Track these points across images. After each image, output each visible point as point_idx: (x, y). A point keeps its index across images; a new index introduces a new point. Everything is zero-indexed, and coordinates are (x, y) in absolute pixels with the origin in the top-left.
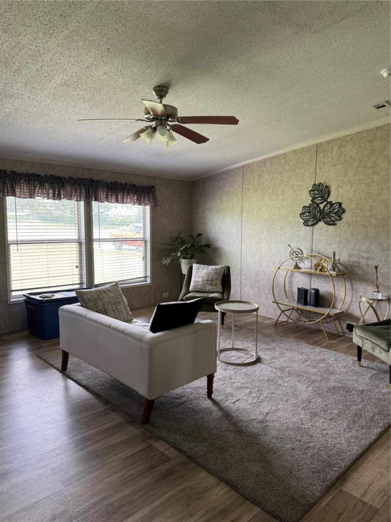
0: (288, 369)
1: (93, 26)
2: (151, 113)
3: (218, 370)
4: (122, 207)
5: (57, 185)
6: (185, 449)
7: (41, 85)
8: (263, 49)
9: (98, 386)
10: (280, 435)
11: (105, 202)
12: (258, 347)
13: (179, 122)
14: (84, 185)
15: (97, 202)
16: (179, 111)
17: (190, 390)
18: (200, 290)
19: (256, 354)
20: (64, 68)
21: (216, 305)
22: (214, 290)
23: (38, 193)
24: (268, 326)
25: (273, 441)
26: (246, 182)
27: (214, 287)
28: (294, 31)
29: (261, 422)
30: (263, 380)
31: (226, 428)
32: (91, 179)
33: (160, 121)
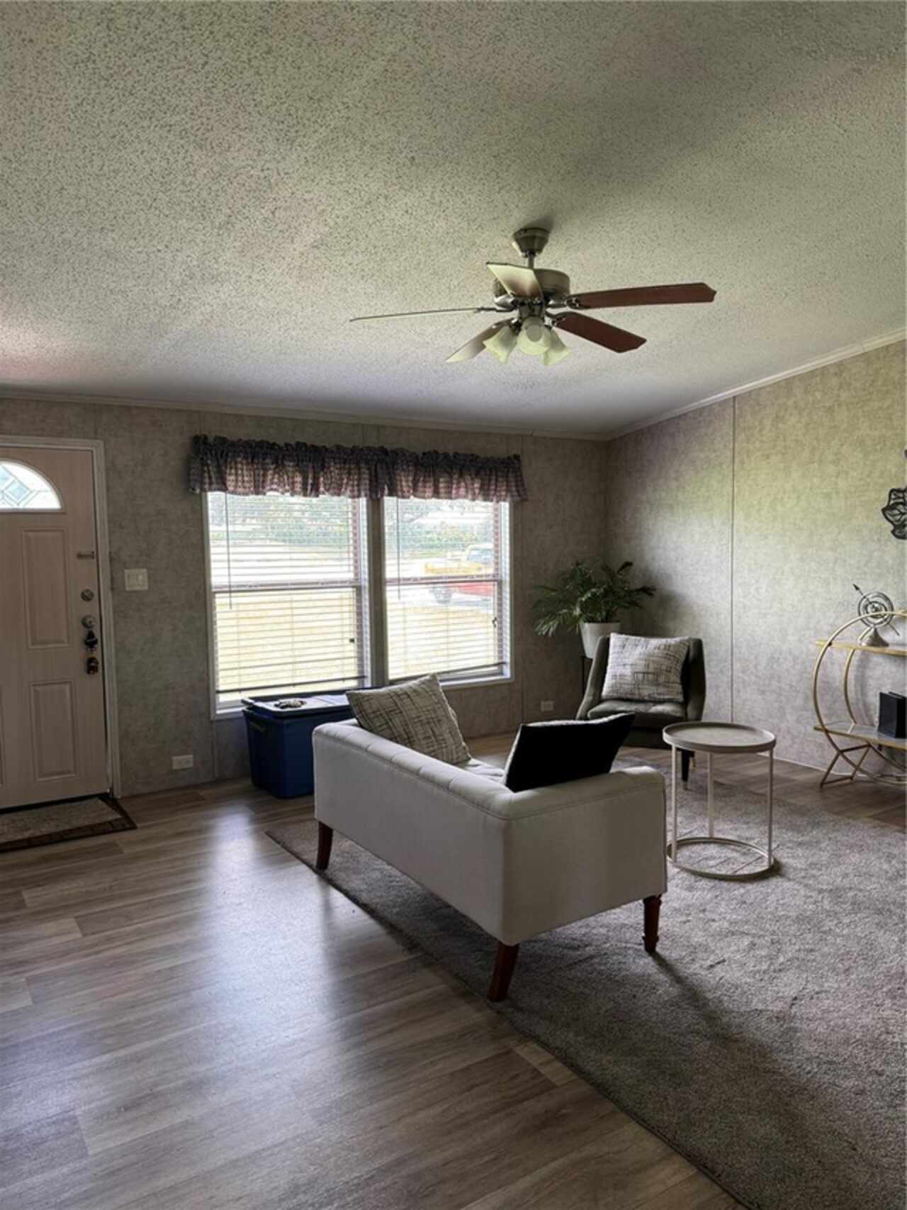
0: (851, 894)
1: (378, 114)
2: (509, 292)
3: (669, 889)
4: (451, 507)
5: (311, 465)
6: (590, 1067)
7: (273, 251)
8: (771, 117)
9: (394, 907)
10: (827, 1056)
11: (412, 497)
12: (773, 839)
13: (572, 305)
14: (367, 462)
15: (395, 499)
16: (573, 280)
17: (603, 931)
18: (629, 696)
19: (770, 855)
20: (320, 208)
21: (667, 731)
22: (662, 697)
23: (272, 483)
24: (804, 788)
25: (809, 1068)
26: (742, 437)
27: (661, 690)
28: (849, 66)
29: (777, 1018)
30: (788, 917)
31: (689, 1026)
32: (382, 447)
33: (530, 307)
